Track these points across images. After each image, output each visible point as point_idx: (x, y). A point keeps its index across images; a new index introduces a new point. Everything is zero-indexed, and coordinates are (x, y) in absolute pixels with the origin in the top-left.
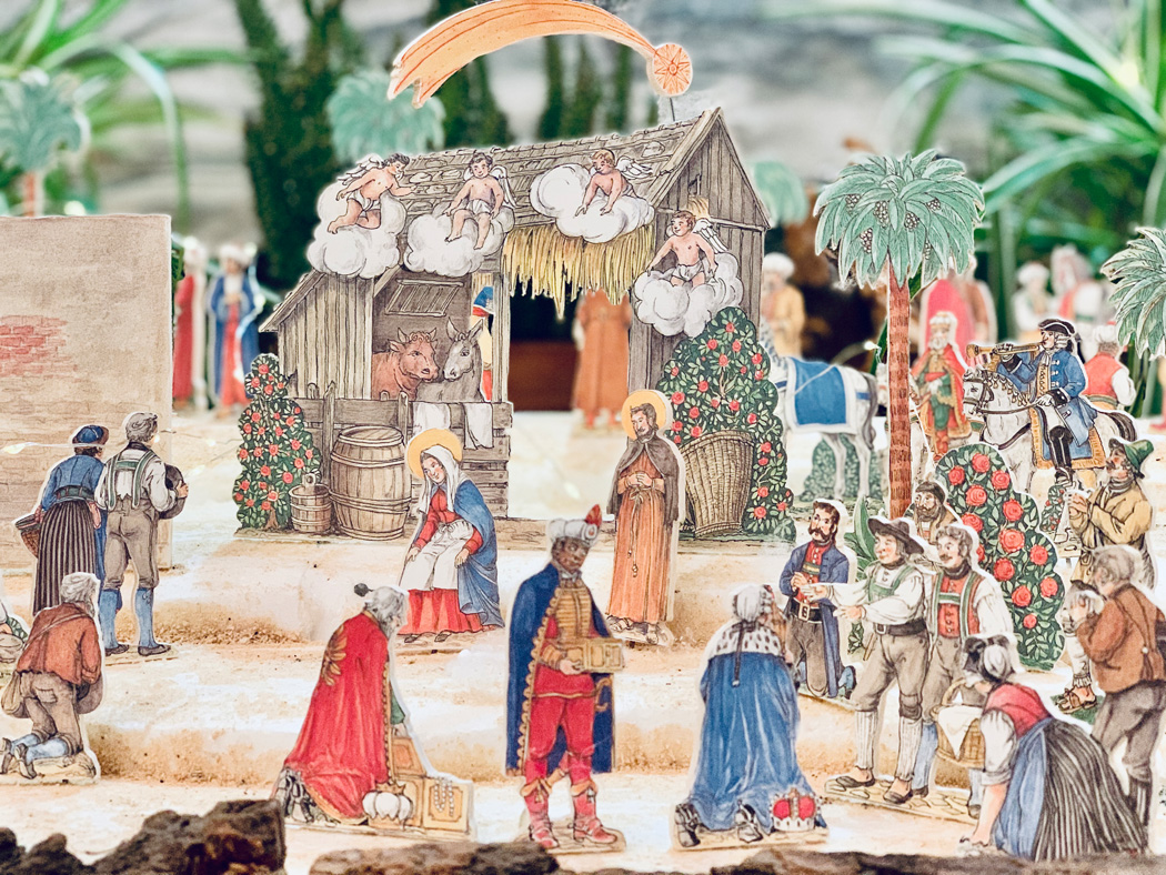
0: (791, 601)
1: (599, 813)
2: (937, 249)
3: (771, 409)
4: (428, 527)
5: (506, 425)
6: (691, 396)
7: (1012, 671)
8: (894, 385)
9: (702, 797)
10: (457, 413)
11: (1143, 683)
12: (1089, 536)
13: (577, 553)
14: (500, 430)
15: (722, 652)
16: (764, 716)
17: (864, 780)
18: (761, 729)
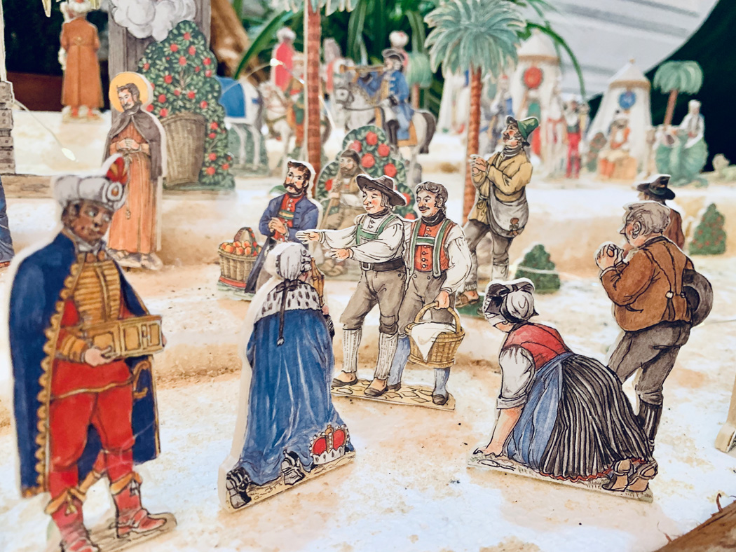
0: (269, 240)
1: (145, 502)
3: (217, 99)
5: (7, 100)
6: (160, 86)
9: (252, 457)
11: (664, 324)
12: (486, 188)
13: (98, 219)
14: (2, 103)
15: (266, 314)
16: (305, 368)
17: (349, 380)
18: (303, 380)
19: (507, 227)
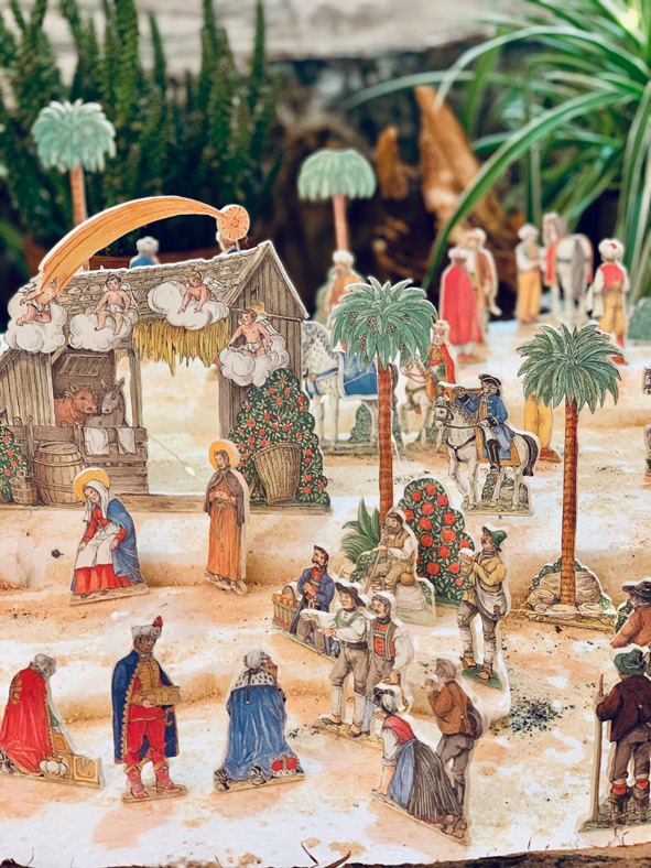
0: (304, 598)
2: (408, 346)
3: (311, 429)
4: (91, 530)
5: (144, 440)
6: (259, 422)
7: (397, 710)
8: (382, 432)
9: (230, 765)
10: (112, 434)
11: (461, 734)
12: (472, 578)
13: (149, 644)
14: (140, 443)
15: (239, 687)
16: (265, 718)
17: (336, 722)
18: (263, 725)
19: (492, 611)
